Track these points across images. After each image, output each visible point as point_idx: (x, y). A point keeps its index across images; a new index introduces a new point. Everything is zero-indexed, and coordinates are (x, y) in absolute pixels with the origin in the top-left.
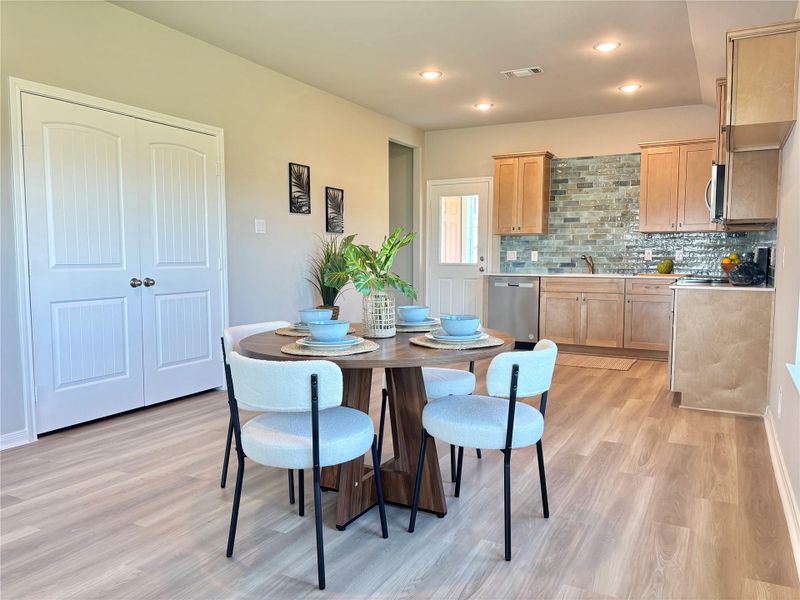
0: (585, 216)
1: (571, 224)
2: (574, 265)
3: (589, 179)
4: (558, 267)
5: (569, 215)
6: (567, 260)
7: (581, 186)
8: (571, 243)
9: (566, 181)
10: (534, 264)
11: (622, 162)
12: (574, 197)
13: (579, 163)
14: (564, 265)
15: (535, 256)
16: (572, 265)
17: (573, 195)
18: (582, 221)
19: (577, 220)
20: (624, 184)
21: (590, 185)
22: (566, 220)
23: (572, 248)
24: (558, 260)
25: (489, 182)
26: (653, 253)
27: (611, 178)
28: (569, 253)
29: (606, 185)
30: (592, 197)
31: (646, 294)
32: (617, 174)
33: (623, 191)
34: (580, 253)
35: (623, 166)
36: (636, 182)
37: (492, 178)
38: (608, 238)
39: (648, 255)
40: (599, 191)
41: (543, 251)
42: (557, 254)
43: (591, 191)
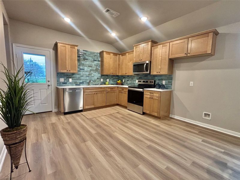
0: (86, 68)
1: (82, 70)
2: (83, 83)
3: (87, 57)
4: (79, 84)
5: (81, 67)
7: (85, 59)
8: (82, 76)
9: (80, 57)
10: (70, 83)
11: (95, 54)
12: (83, 62)
14: (80, 83)
15: (70, 80)
18: (85, 70)
20: (96, 61)
21: (87, 59)
22: (80, 69)
24: (78, 82)
25: (50, 51)
26: (103, 80)
27: (92, 58)
28: (82, 79)
29: (91, 60)
30: (87, 63)
31: (111, 91)
32: (94, 58)
33: (96, 63)
34: (85, 80)
35: (95, 55)
36: (99, 61)
37: (52, 50)
38: (92, 75)
39: (102, 80)
40: (89, 61)
41: (74, 79)
42: (78, 80)
43: (87, 61)
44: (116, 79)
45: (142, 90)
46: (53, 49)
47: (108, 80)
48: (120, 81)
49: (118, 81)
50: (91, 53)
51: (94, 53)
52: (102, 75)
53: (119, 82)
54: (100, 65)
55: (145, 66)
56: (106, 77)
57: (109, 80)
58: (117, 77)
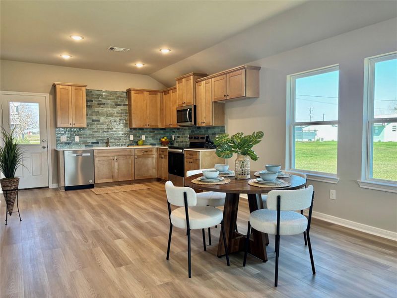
0: (102, 119)
1: (95, 123)
2: (98, 143)
3: (103, 101)
4: (90, 144)
5: (94, 118)
6: (95, 141)
7: (100, 104)
8: (96, 132)
9: (92, 101)
10: (77, 143)
11: (118, 95)
12: (97, 109)
13: (98, 93)
14: (93, 143)
15: (77, 139)
16: (97, 143)
17: (96, 109)
18: (101, 121)
19: (99, 121)
20: (120, 105)
21: (104, 104)
22: (93, 121)
23: (97, 135)
24: (90, 141)
25: (45, 97)
26: (134, 137)
27: (113, 102)
28: (95, 137)
29: (111, 105)
30: (105, 110)
31: (143, 155)
32: (116, 100)
33: (119, 108)
34: (101, 137)
35: (119, 97)
36: (125, 105)
37: (48, 94)
38: (114, 129)
39: (132, 138)
40: (108, 107)
41: (82, 136)
42: (89, 137)
43: (105, 107)
44: (160, 134)
45: (181, 151)
46: (50, 93)
47: (143, 137)
48: (165, 138)
49: (163, 138)
50: (111, 93)
51: (116, 93)
52: (132, 129)
53: (164, 140)
54: (128, 112)
55: (188, 113)
56: (140, 131)
57: (146, 137)
58: (162, 132)
